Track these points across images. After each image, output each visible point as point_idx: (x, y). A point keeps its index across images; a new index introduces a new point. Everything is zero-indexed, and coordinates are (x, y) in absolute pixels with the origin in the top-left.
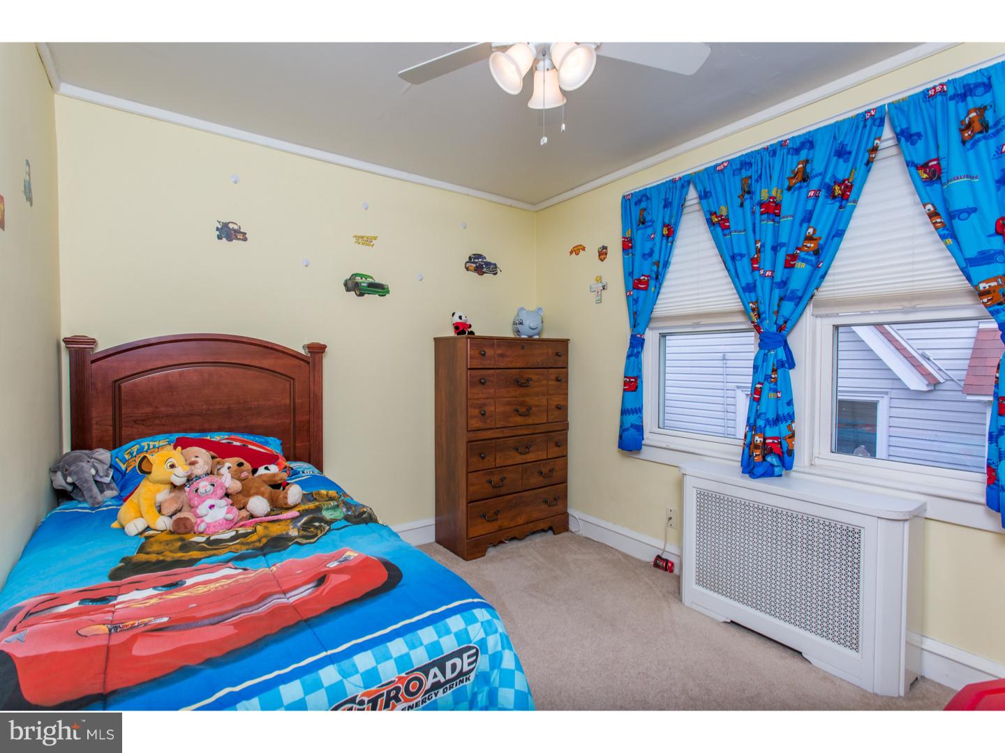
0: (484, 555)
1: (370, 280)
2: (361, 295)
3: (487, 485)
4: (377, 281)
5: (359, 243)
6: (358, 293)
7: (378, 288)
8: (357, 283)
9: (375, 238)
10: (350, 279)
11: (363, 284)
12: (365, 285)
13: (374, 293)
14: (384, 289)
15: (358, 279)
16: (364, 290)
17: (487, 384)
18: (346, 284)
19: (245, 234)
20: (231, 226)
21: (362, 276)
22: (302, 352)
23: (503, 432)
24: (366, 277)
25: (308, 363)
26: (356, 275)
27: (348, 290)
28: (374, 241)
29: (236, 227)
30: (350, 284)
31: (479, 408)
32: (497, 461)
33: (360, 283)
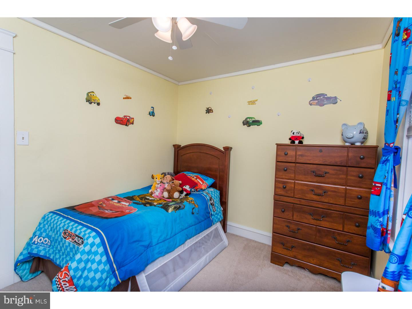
0: (283, 266)
1: (253, 119)
2: (249, 126)
3: (286, 228)
4: (257, 119)
5: (249, 104)
6: (248, 126)
7: (257, 123)
8: (248, 121)
9: (257, 101)
10: (245, 120)
11: (250, 122)
12: (251, 122)
13: (255, 125)
14: (259, 122)
15: (248, 120)
16: (251, 124)
17: (288, 171)
18: (243, 123)
19: (213, 110)
20: (209, 108)
21: (250, 118)
22: (222, 149)
23: (300, 201)
24: (252, 118)
25: (224, 153)
26: (247, 118)
27: (244, 125)
28: (256, 102)
29: (210, 109)
30: (245, 122)
31: (282, 183)
32: (294, 217)
33: (249, 121)
